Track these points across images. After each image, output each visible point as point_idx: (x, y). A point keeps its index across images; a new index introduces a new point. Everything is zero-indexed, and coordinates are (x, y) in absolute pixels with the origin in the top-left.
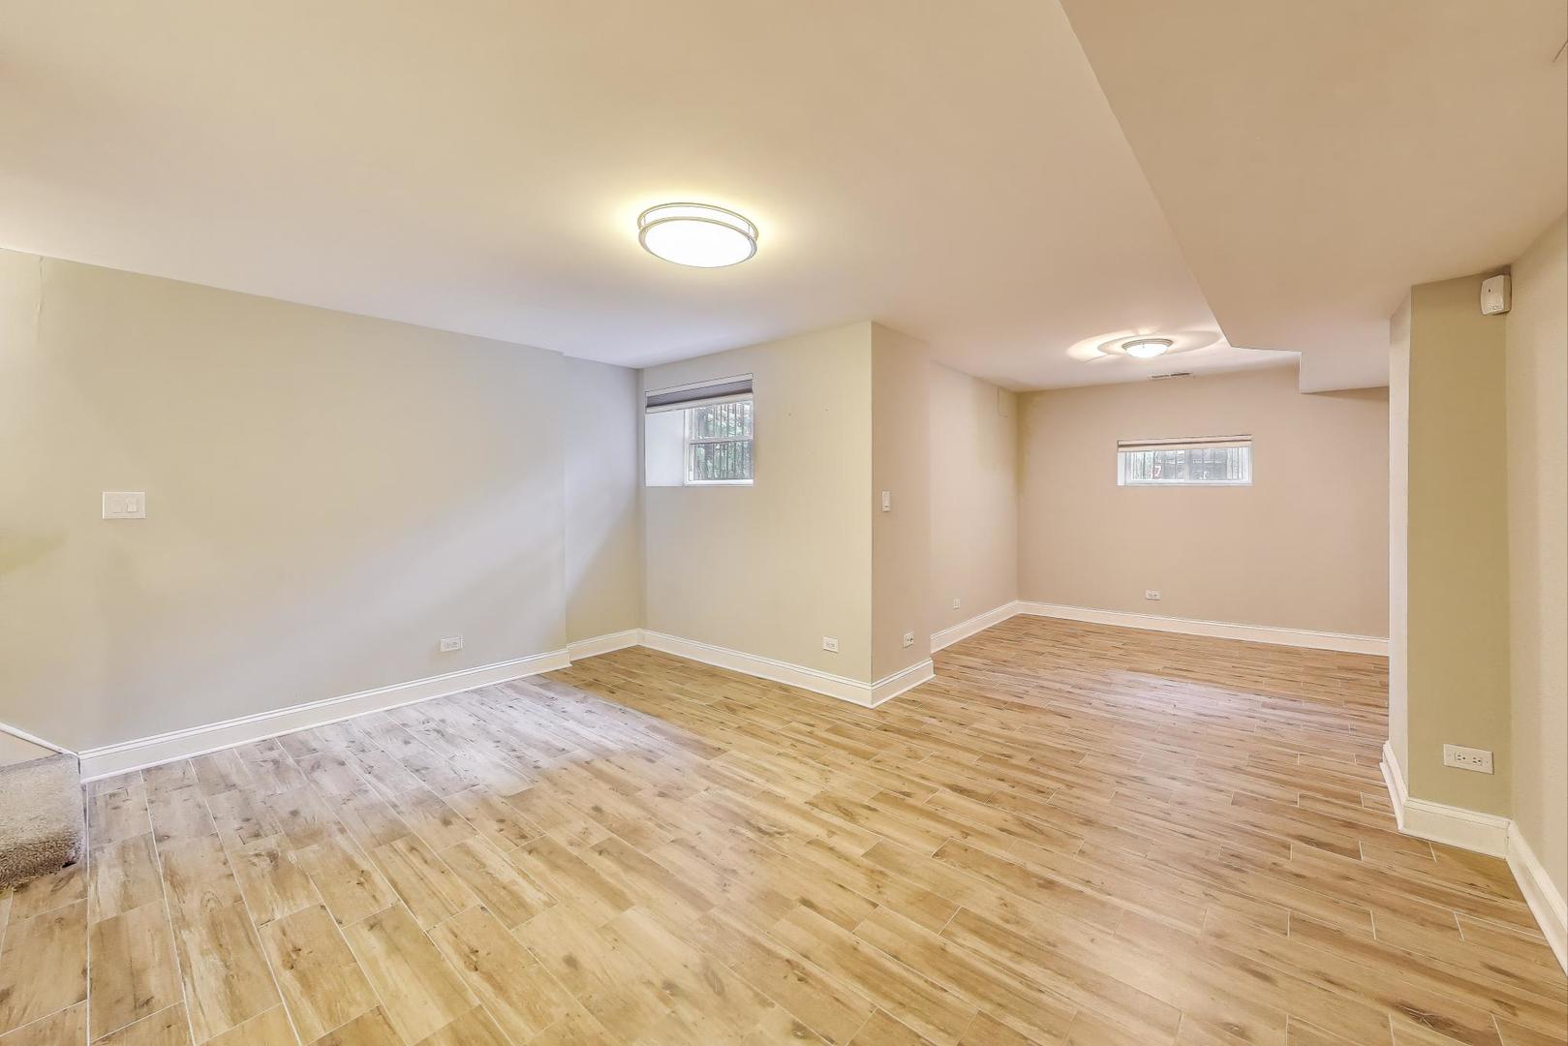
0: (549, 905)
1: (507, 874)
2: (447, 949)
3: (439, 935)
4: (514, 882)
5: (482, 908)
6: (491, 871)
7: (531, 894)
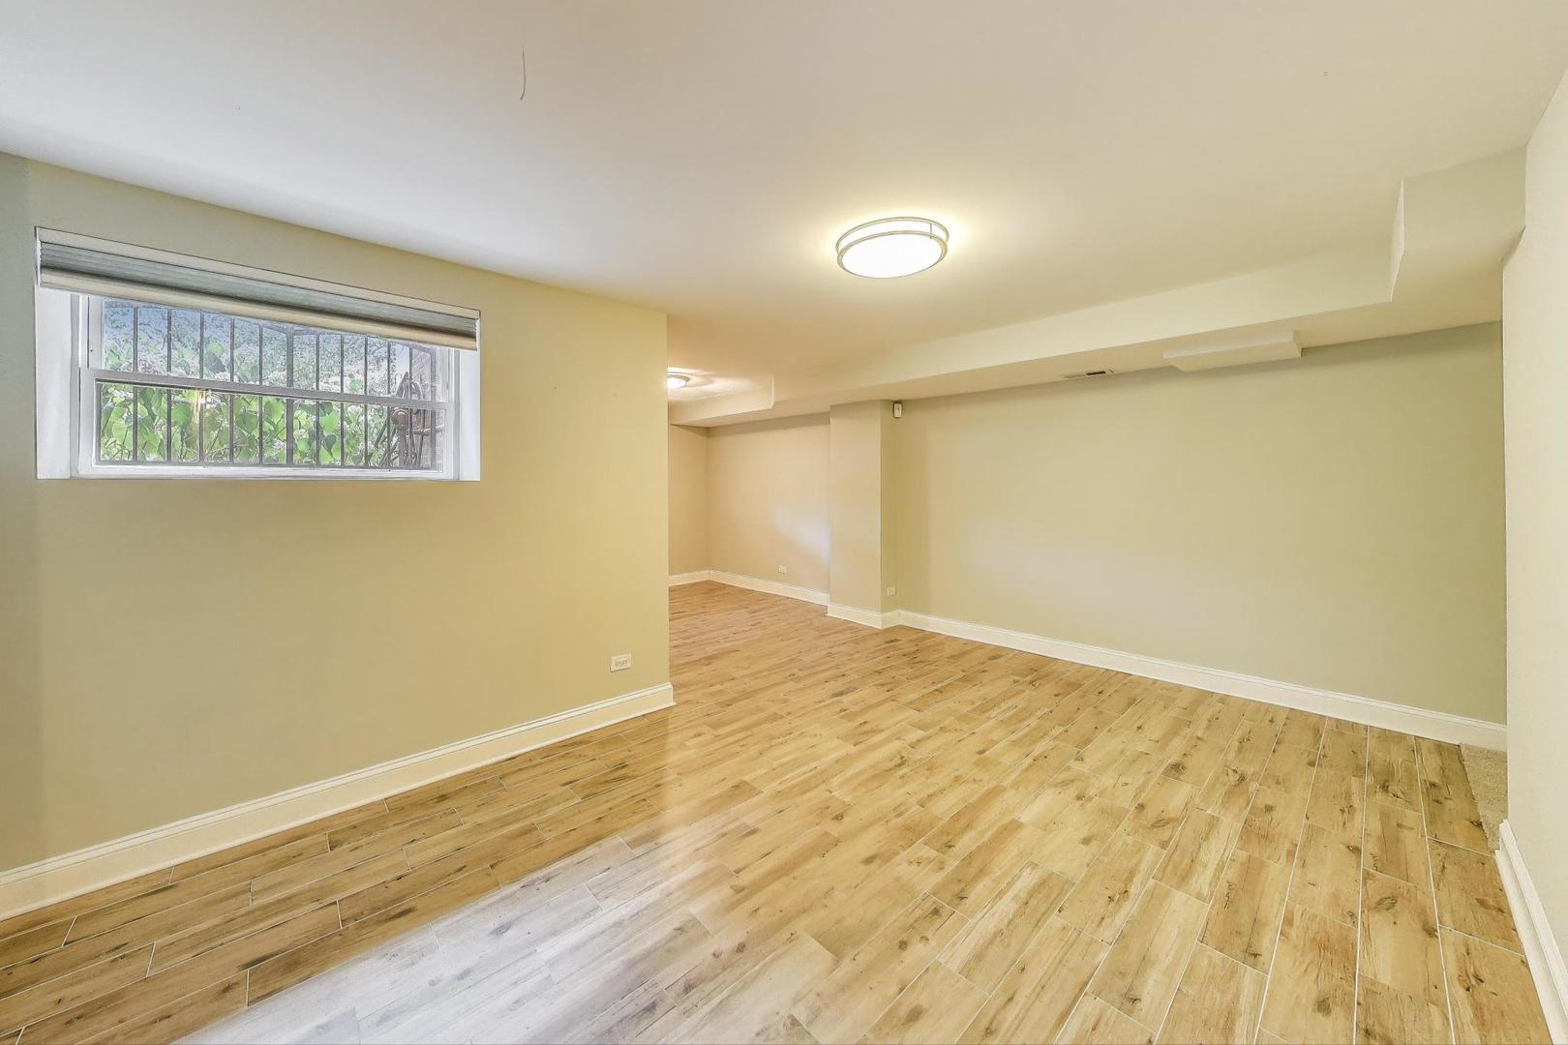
0: (1034, 866)
1: (1007, 906)
2: (1119, 921)
3: (1108, 933)
4: (1015, 898)
5: (1060, 911)
6: (1006, 921)
7: (1027, 880)
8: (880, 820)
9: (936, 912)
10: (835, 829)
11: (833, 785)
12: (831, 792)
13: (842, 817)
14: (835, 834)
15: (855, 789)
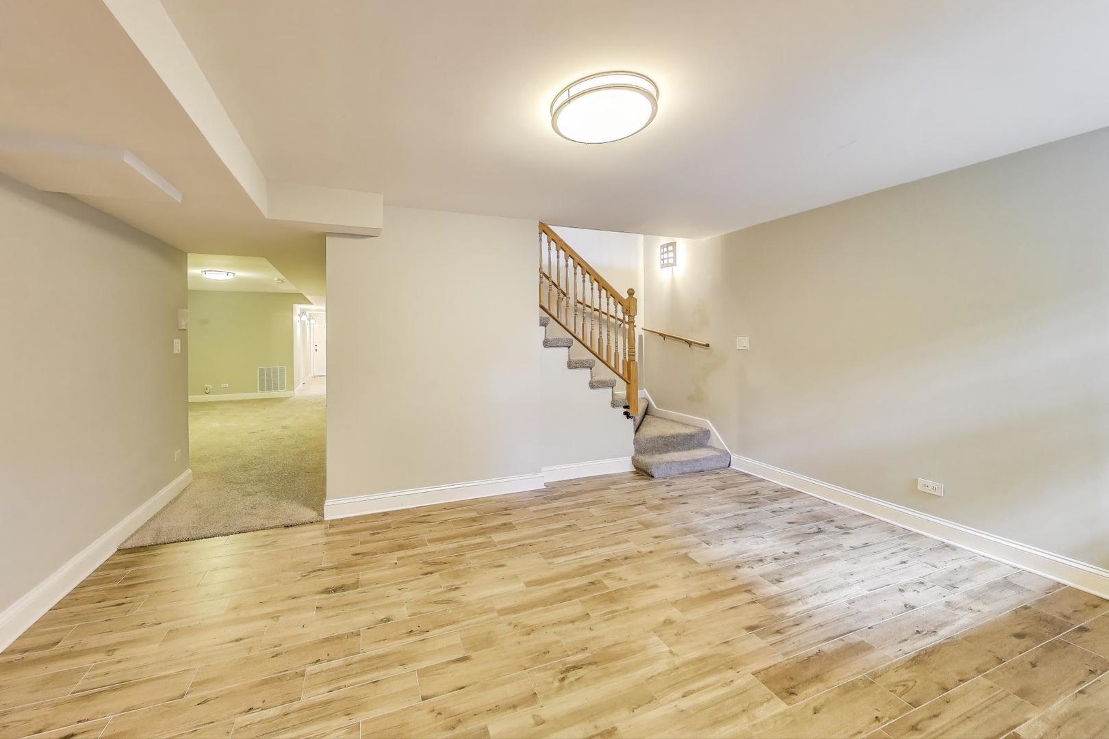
8: (632, 612)
9: (626, 558)
10: (674, 613)
11: (665, 660)
12: (671, 652)
13: (665, 622)
14: (675, 610)
15: (643, 648)
